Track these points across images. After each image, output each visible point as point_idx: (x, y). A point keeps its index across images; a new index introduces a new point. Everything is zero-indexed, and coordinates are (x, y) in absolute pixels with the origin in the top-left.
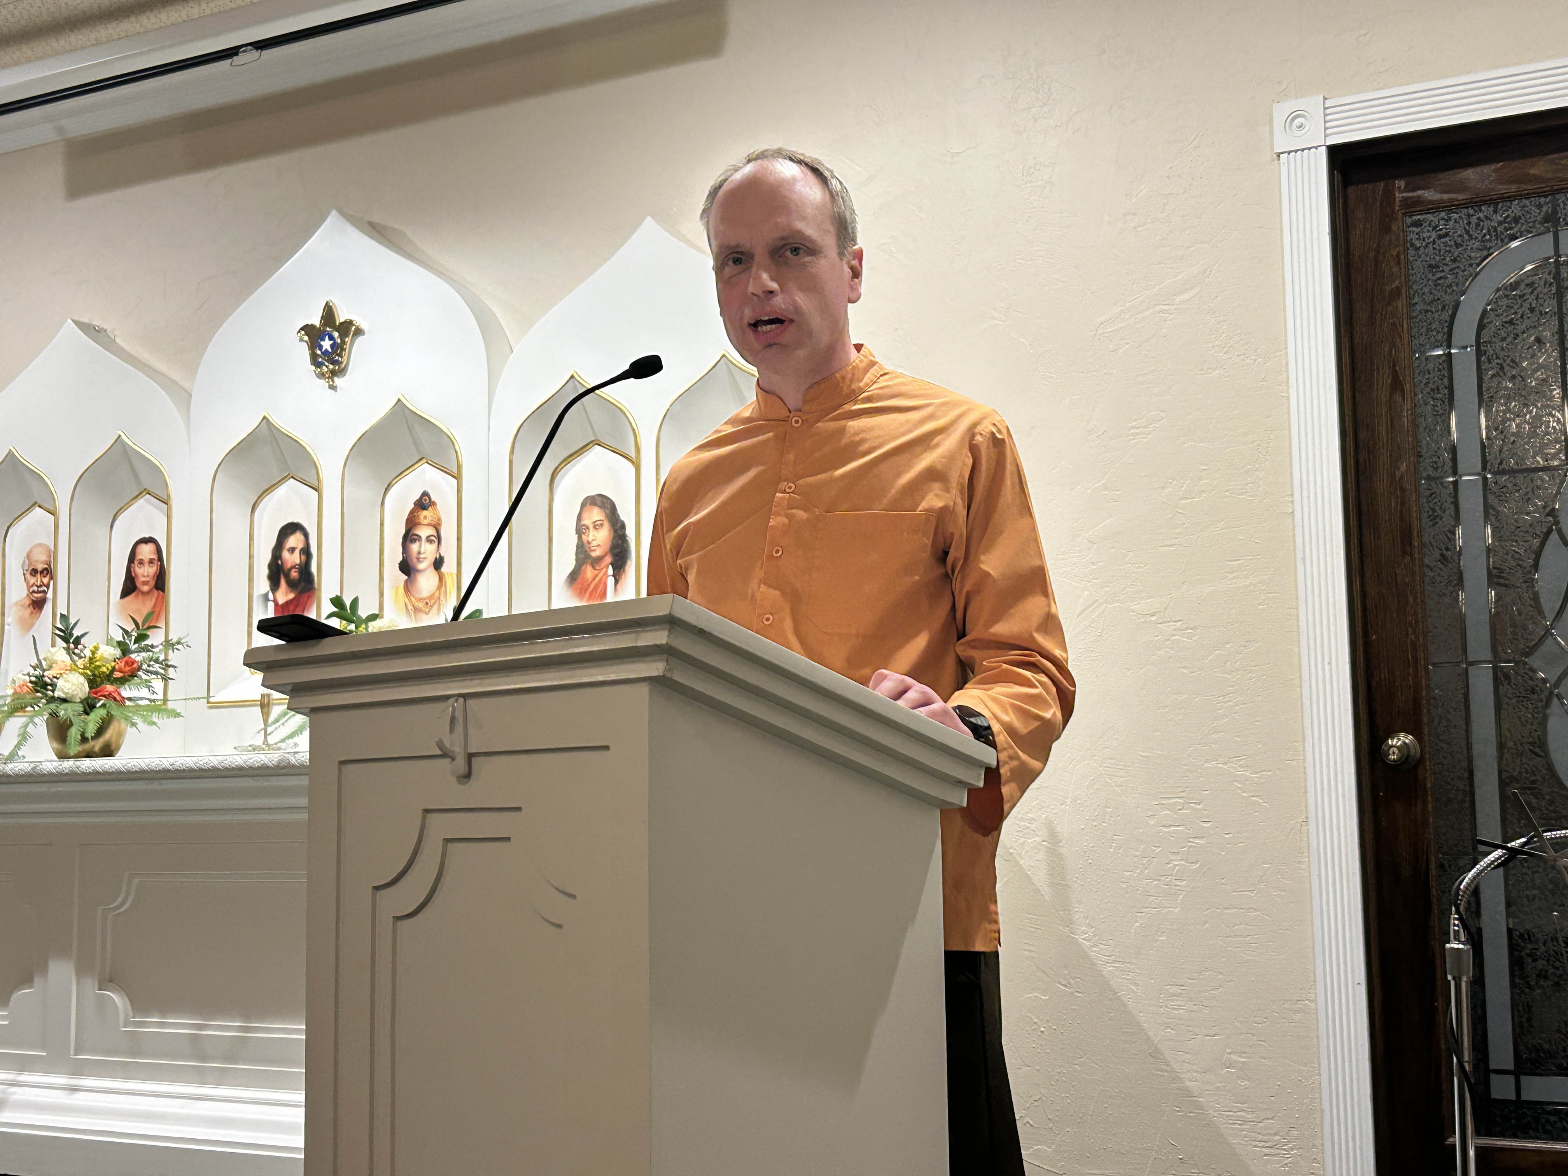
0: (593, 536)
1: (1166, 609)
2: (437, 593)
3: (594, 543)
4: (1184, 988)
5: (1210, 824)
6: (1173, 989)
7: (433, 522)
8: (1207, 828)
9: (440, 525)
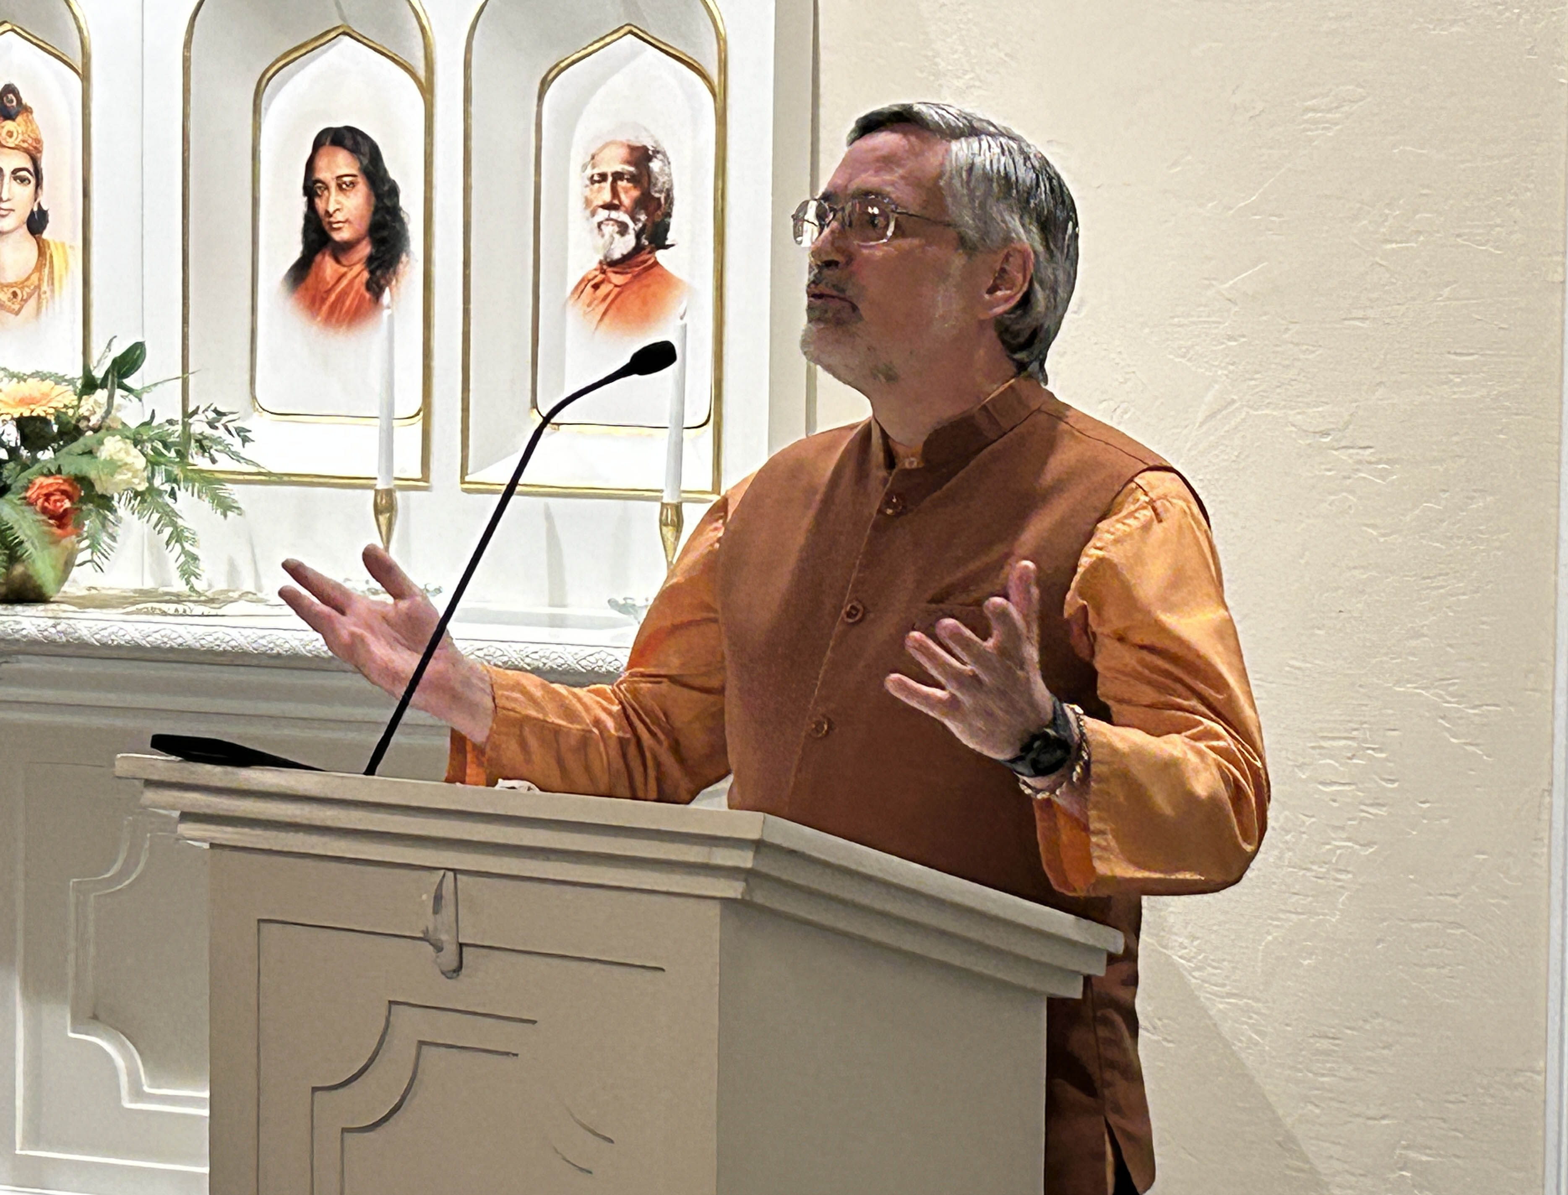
0: (338, 203)
1: (1347, 425)
2: (35, 278)
3: (339, 216)
4: (1337, 1042)
5: (1396, 785)
6: (1324, 1044)
7: (25, 145)
8: (1392, 790)
9: (39, 151)
